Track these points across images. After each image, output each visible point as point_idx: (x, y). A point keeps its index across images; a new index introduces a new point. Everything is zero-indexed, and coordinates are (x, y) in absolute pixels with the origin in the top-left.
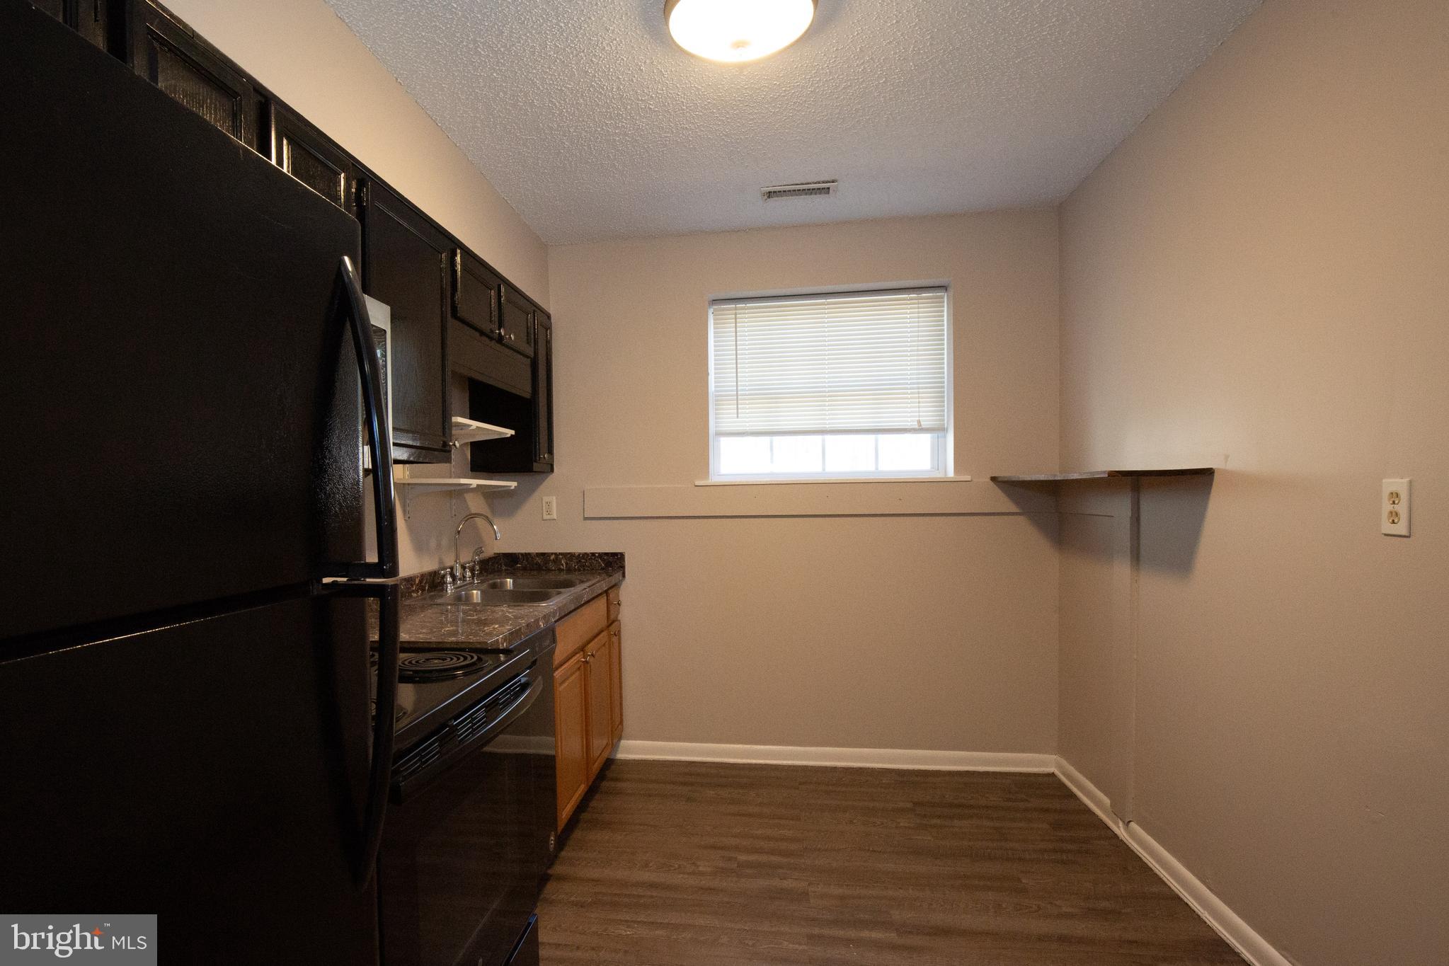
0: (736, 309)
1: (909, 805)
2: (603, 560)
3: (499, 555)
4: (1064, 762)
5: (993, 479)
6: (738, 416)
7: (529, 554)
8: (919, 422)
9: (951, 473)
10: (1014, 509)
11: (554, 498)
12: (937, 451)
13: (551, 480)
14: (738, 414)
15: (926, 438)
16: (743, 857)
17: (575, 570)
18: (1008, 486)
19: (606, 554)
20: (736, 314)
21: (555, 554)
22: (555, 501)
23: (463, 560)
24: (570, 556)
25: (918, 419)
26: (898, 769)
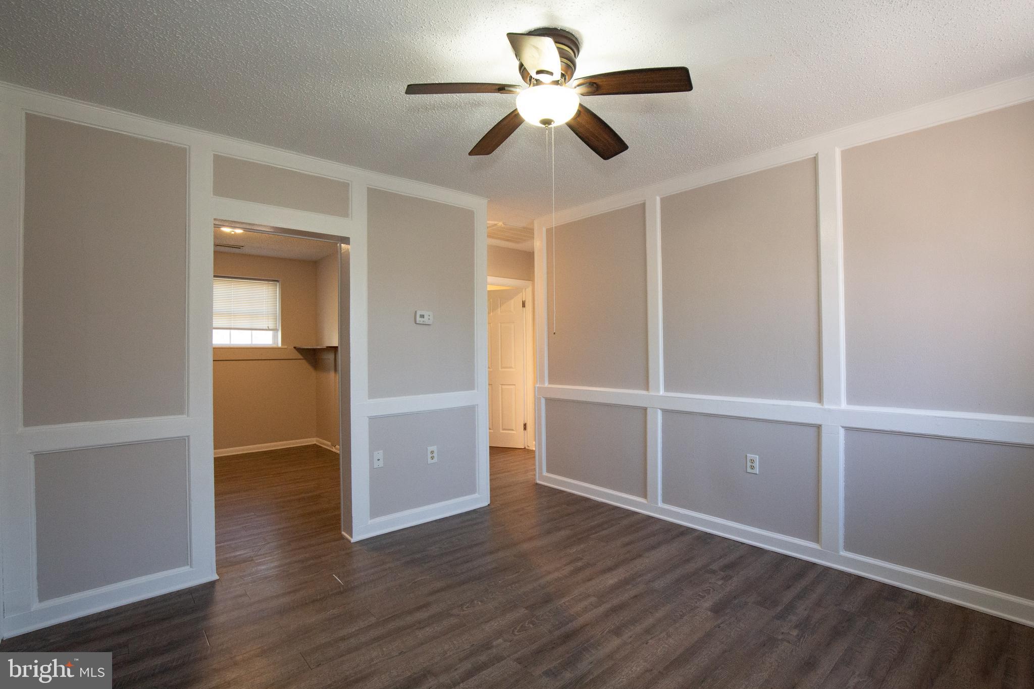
5: (295, 347)
8: (268, 327)
9: (280, 345)
10: (302, 358)
12: (275, 337)
15: (271, 333)
18: (299, 350)
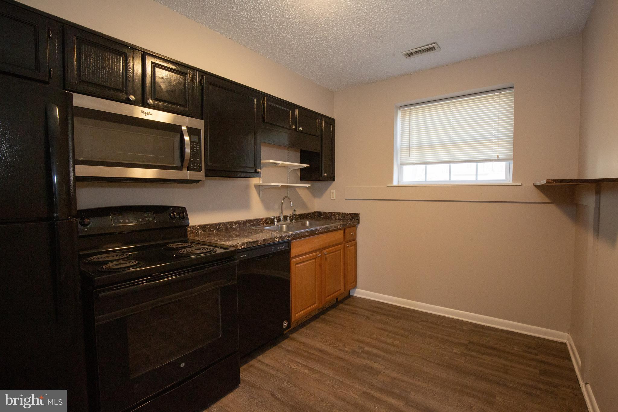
0: (410, 109)
1: (466, 342)
2: (351, 216)
3: (315, 212)
4: (571, 338)
5: (534, 184)
6: (410, 157)
7: (325, 212)
8: (498, 156)
11: (335, 191)
13: (334, 184)
14: (410, 155)
16: (367, 348)
17: (341, 219)
19: (352, 214)
20: (410, 111)
21: (334, 213)
22: (335, 192)
23: (285, 214)
24: (339, 214)
25: (497, 154)
26: (476, 324)
